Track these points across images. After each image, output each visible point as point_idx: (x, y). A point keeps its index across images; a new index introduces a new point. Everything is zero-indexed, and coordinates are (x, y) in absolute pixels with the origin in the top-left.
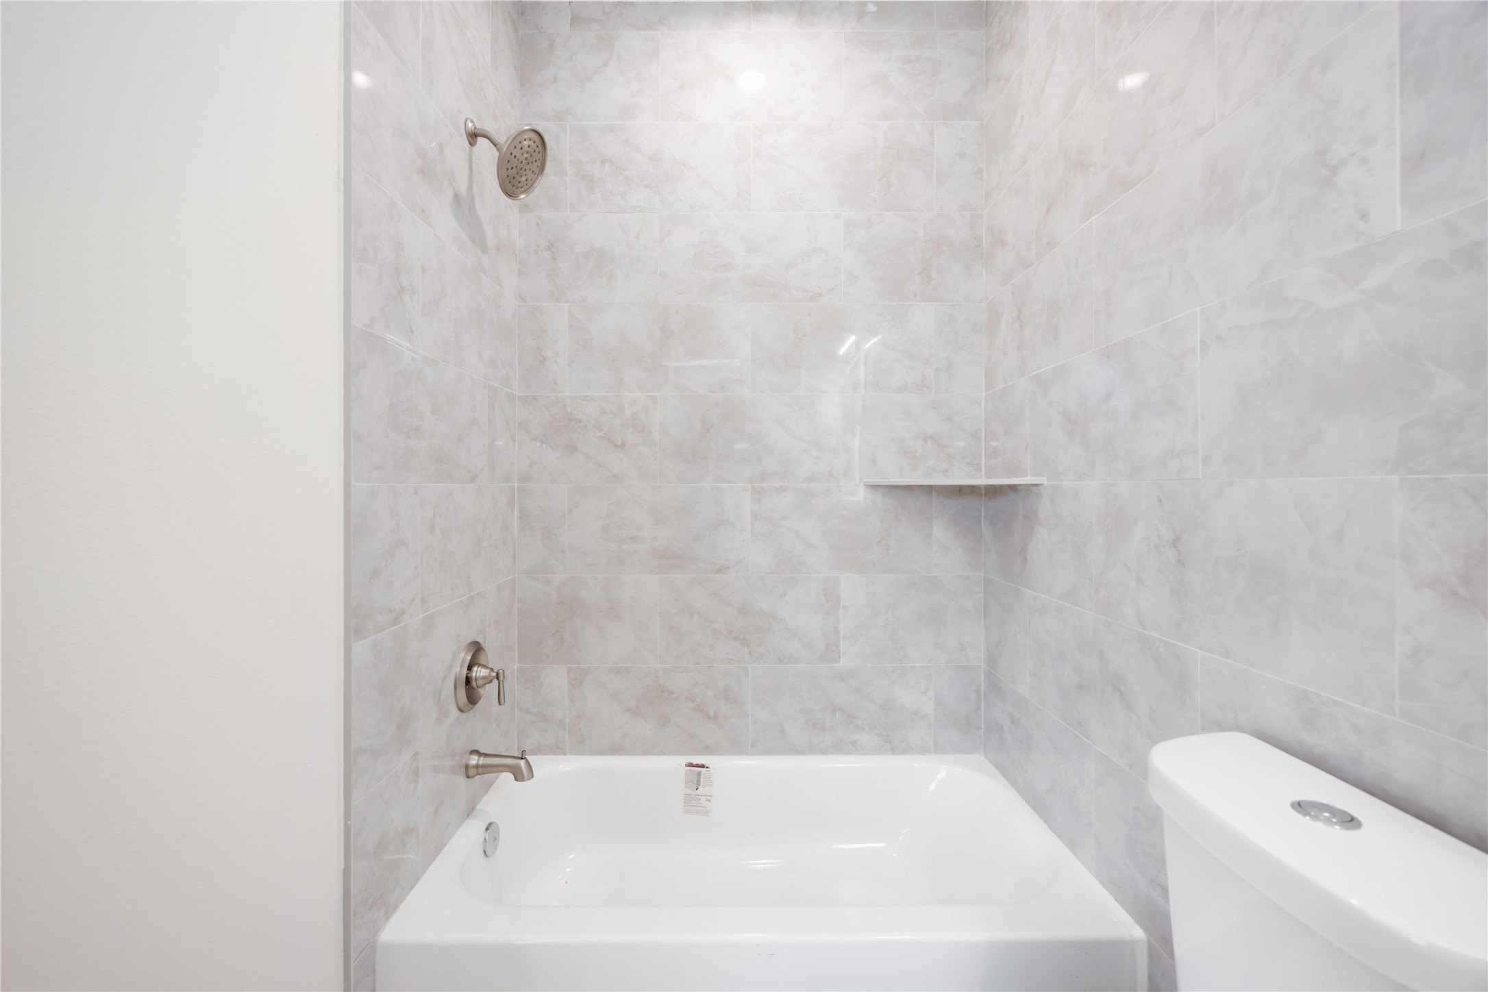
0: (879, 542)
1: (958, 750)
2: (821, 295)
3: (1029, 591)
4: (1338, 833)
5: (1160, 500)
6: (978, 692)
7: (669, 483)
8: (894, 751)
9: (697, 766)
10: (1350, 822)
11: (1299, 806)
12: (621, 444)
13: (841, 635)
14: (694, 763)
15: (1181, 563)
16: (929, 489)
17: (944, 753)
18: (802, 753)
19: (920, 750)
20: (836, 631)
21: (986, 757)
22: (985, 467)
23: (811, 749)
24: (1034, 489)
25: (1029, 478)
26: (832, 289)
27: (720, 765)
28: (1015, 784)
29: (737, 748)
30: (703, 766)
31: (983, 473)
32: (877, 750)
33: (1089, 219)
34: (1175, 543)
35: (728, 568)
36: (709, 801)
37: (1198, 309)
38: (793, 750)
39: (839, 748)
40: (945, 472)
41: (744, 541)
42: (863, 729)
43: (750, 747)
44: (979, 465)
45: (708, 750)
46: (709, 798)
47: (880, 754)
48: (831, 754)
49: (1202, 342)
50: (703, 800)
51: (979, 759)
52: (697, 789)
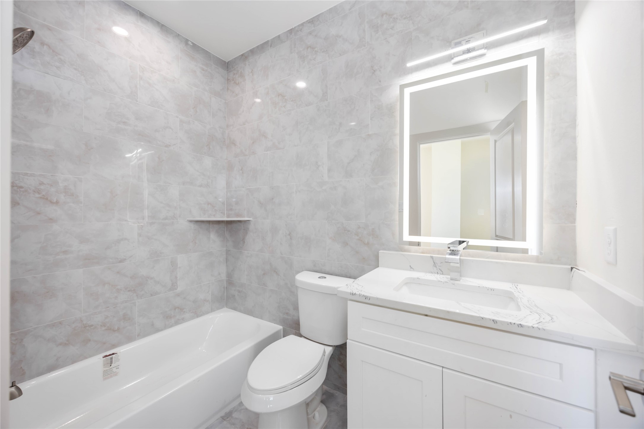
0: (192, 241)
1: (218, 309)
2: (170, 146)
3: (245, 251)
4: (324, 279)
5: (286, 225)
6: (224, 288)
7: (90, 222)
8: (198, 316)
9: (110, 355)
10: (325, 278)
11: (319, 278)
12: (56, 202)
13: (178, 279)
14: (108, 355)
15: (291, 239)
16: (209, 222)
17: (214, 311)
18: (162, 330)
19: (207, 313)
20: (176, 277)
21: (227, 308)
22: (226, 214)
23: (166, 327)
24: (248, 221)
25: (246, 218)
26: (175, 145)
27: (121, 350)
28: (240, 311)
29: (130, 339)
30: (113, 354)
31: (226, 216)
32: (192, 318)
33: (267, 151)
34: (290, 234)
35: (125, 259)
36: (118, 368)
37: (295, 184)
38: (158, 330)
39: (177, 323)
40: (214, 215)
41: (134, 246)
42: (186, 312)
43: (137, 337)
44: (224, 213)
45: (114, 346)
46: (117, 367)
47: (193, 319)
48: (174, 326)
49: (296, 191)
50: (114, 370)
51: (225, 309)
52: (111, 366)
